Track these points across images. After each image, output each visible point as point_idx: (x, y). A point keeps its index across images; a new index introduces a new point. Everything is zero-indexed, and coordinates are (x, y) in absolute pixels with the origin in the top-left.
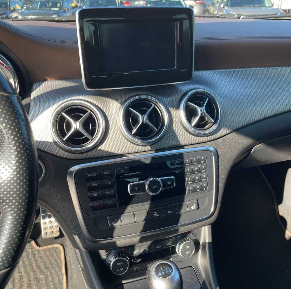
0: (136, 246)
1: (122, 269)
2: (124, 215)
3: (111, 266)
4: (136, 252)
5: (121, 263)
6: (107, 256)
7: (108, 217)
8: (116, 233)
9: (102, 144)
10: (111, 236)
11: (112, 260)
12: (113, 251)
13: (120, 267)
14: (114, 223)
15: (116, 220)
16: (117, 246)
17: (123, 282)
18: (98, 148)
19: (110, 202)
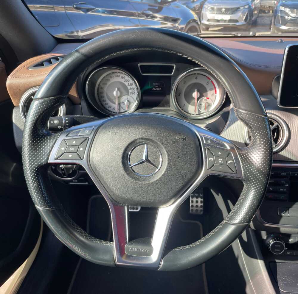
0: (292, 236)
1: (279, 250)
2: (291, 209)
3: (270, 246)
4: (291, 241)
5: (279, 246)
6: (267, 238)
7: (278, 208)
8: (282, 221)
9: (283, 150)
10: (277, 223)
11: (271, 242)
12: (272, 235)
13: (277, 248)
14: (282, 213)
15: (284, 211)
16: (280, 232)
17: (277, 261)
18: (279, 153)
19: (282, 197)
